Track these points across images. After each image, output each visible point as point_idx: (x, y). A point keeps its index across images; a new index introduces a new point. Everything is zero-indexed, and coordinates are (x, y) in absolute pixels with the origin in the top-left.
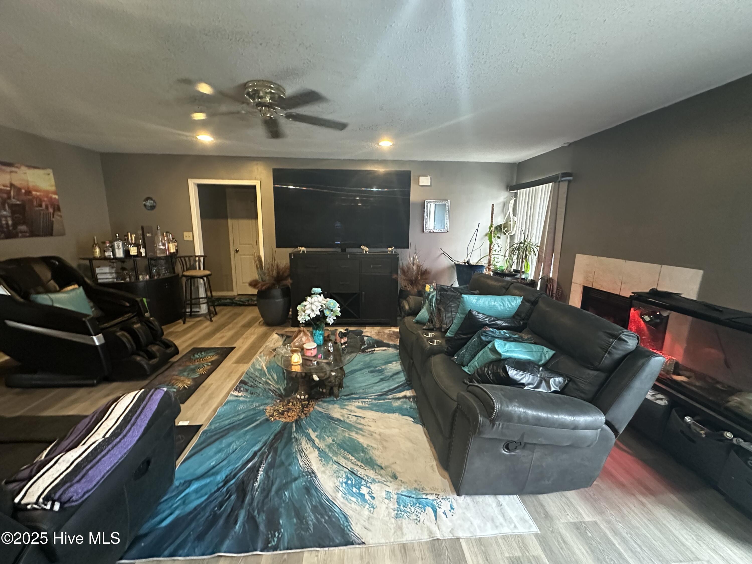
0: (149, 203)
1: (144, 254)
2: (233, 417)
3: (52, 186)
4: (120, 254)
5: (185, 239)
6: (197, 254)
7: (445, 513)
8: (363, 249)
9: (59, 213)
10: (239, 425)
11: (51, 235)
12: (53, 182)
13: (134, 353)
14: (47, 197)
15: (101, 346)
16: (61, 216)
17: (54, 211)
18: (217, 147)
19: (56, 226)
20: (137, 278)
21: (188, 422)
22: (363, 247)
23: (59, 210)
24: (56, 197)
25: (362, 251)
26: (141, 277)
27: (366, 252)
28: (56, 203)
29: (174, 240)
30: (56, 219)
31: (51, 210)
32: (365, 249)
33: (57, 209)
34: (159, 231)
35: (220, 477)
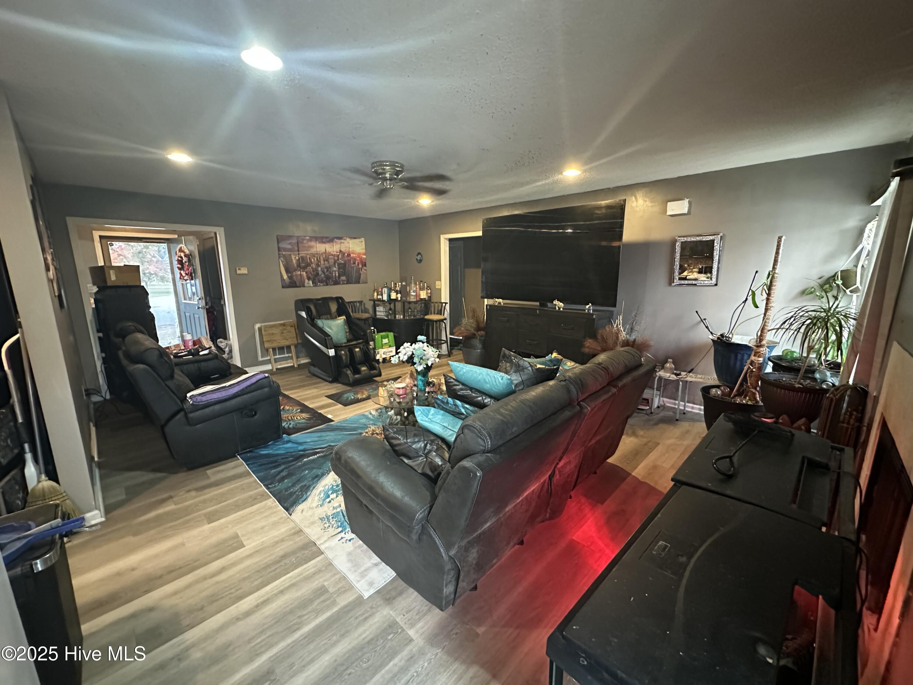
0: (419, 257)
1: (399, 299)
2: (349, 424)
3: (363, 249)
4: (385, 298)
5: (437, 287)
6: (442, 301)
7: (342, 538)
8: (556, 305)
9: (365, 268)
10: (348, 429)
11: (359, 283)
12: (364, 246)
13: (347, 366)
14: (359, 257)
15: (333, 357)
16: (366, 270)
17: (362, 267)
18: (433, 207)
19: (362, 277)
20: (395, 317)
21: (332, 416)
22: (556, 302)
23: (365, 266)
24: (365, 257)
25: (554, 307)
26: (397, 316)
27: (559, 308)
28: (364, 261)
29: (428, 287)
30: (363, 272)
31: (360, 266)
32: (559, 304)
33: (364, 265)
34: (413, 280)
35: (301, 448)
